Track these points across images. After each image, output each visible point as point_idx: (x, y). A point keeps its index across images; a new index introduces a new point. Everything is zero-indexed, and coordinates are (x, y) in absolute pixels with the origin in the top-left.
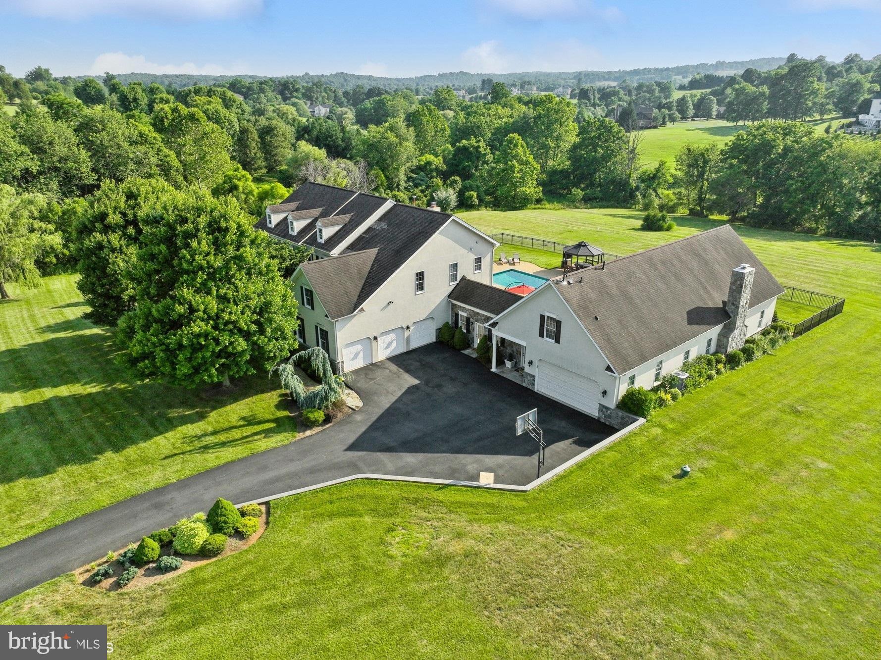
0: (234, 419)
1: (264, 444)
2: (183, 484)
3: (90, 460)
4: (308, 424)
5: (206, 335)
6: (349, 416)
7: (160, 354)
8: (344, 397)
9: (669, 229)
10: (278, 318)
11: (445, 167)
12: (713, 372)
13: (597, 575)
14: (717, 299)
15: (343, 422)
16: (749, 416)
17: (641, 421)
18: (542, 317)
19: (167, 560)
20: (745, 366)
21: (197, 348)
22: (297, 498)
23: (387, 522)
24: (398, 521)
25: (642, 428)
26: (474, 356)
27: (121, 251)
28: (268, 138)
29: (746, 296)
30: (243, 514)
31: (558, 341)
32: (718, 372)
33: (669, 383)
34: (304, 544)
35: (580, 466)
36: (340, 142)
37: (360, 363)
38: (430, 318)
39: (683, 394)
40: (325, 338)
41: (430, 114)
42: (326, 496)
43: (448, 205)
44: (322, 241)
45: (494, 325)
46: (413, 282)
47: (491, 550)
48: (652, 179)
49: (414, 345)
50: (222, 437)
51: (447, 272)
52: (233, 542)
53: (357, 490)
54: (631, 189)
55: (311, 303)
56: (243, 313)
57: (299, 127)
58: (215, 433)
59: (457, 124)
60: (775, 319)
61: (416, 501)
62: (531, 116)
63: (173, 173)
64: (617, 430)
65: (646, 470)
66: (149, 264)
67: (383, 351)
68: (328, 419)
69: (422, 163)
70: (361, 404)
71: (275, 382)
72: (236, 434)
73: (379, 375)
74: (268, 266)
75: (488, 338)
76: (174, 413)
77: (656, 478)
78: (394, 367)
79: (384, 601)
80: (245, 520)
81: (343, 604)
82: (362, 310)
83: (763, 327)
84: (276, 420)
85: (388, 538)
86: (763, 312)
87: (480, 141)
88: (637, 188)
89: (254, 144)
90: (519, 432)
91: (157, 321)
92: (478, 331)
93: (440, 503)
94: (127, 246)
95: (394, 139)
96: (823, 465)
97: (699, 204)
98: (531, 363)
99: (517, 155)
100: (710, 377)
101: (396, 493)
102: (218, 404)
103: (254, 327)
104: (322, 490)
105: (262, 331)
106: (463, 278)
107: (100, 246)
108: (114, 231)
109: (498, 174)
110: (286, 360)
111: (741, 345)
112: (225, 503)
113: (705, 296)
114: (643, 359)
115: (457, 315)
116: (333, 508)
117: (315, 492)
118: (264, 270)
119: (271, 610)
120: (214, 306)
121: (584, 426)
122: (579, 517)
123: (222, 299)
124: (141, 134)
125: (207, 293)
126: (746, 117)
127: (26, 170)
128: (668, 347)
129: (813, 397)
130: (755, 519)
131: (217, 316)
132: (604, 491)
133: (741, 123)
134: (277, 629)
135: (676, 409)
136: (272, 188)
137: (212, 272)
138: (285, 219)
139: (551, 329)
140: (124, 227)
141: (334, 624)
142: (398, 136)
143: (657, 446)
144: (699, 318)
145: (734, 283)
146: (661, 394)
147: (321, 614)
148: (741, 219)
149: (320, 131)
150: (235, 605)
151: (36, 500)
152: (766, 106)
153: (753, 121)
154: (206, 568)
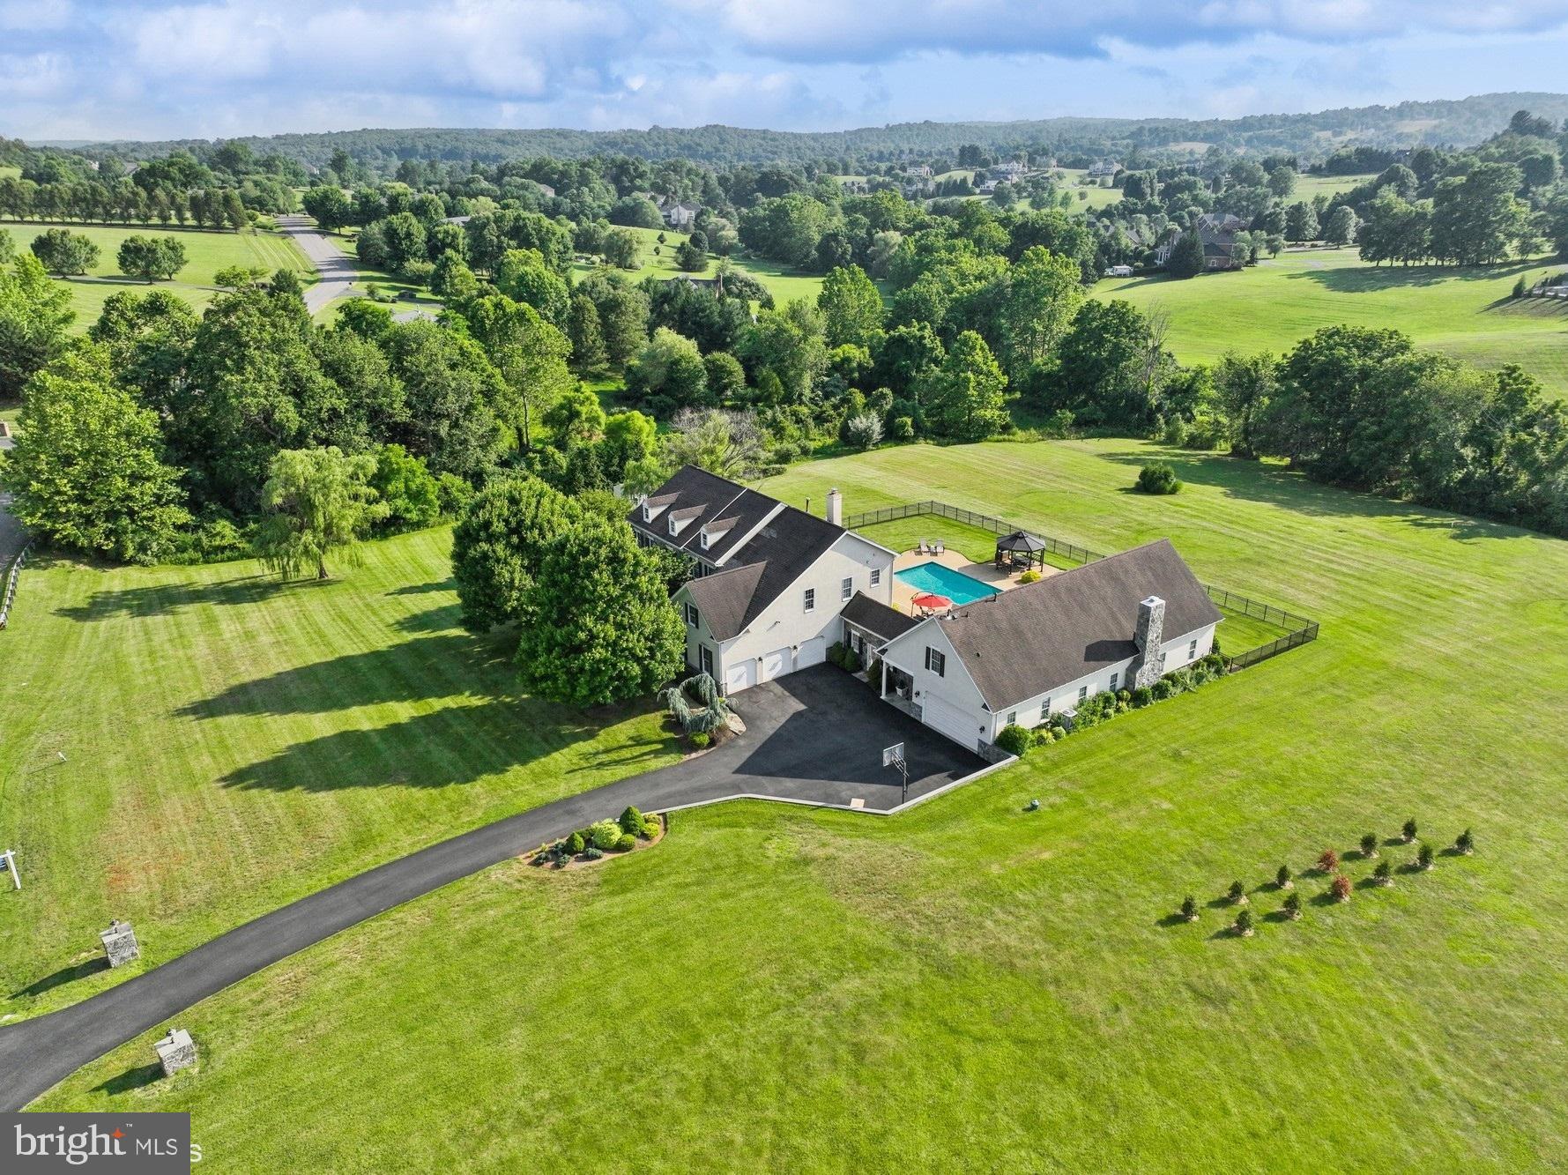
0: (623, 739)
1: (655, 764)
2: (588, 795)
3: (503, 771)
4: (694, 747)
5: (605, 661)
6: (732, 740)
7: (562, 678)
8: (727, 721)
9: (1174, 491)
10: (668, 644)
11: (872, 362)
12: (1111, 711)
14: (1129, 630)
15: (728, 746)
17: (1014, 758)
18: (928, 649)
19: (591, 850)
20: (1154, 706)
21: (596, 672)
22: (689, 811)
23: (766, 833)
24: (774, 832)
25: (1013, 766)
26: (866, 680)
27: (506, 563)
28: (612, 317)
29: (1155, 631)
30: (647, 821)
31: (942, 674)
32: (1118, 710)
33: (1057, 721)
34: (698, 845)
35: (942, 797)
36: (717, 319)
37: (743, 685)
38: (821, 637)
39: (1068, 733)
40: (709, 660)
41: (852, 279)
42: (714, 810)
43: (869, 438)
44: (707, 548)
45: (883, 651)
46: (802, 600)
47: (847, 856)
48: (1183, 393)
49: (802, 665)
50: (614, 756)
51: (840, 588)
52: (641, 841)
53: (740, 807)
54: (1151, 409)
55: (696, 620)
56: (638, 641)
57: (655, 293)
58: (607, 751)
59: (903, 260)
60: (1215, 648)
61: (790, 819)
62: (1009, 282)
63: (499, 398)
64: (989, 764)
65: (1002, 803)
66: (552, 590)
67: (767, 674)
68: (712, 743)
69: (837, 359)
70: (744, 729)
71: (664, 703)
72: (626, 754)
73: (764, 698)
74: (658, 591)
75: (879, 663)
76: (567, 729)
77: (1007, 810)
78: (778, 689)
79: (761, 885)
80: (649, 825)
81: (730, 885)
82: (748, 631)
83: (1197, 657)
84: (661, 742)
85: (766, 845)
86: (1195, 642)
87: (925, 327)
88: (1159, 408)
89: (592, 327)
90: (886, 763)
91: (562, 645)
92: (872, 651)
93: (811, 821)
94: (512, 555)
95: (796, 332)
97: (1246, 439)
98: (918, 694)
99: (972, 364)
100: (1105, 716)
101: (774, 811)
102: (606, 723)
103: (647, 653)
104: (710, 806)
105: (652, 657)
106: (858, 593)
107: (485, 556)
108: (498, 540)
109: (945, 389)
110: (676, 683)
111: (1155, 681)
112: (635, 810)
113: (1113, 627)
114: (1023, 696)
115: (850, 634)
116: (721, 820)
117: (705, 807)
118: (656, 596)
119: (677, 886)
120: (612, 633)
121: (963, 760)
122: (928, 836)
123: (619, 626)
124: (463, 352)
125: (607, 621)
126: (1394, 254)
127: (334, 412)
128: (1054, 684)
129: (1206, 741)
130: (1075, 845)
131: (615, 643)
132: (956, 818)
133: (1386, 263)
134: (683, 898)
135: (1053, 749)
136: (628, 419)
137: (611, 601)
138: (664, 515)
139: (936, 662)
140: (508, 535)
141: (725, 896)
142: (802, 326)
143: (1019, 782)
144: (1100, 653)
145: (1141, 616)
146: (1044, 732)
147: (714, 889)
148: (1303, 465)
149: (687, 301)
150: (650, 882)
151: (467, 802)
152: (1428, 236)
153: (1405, 260)
154: (623, 858)
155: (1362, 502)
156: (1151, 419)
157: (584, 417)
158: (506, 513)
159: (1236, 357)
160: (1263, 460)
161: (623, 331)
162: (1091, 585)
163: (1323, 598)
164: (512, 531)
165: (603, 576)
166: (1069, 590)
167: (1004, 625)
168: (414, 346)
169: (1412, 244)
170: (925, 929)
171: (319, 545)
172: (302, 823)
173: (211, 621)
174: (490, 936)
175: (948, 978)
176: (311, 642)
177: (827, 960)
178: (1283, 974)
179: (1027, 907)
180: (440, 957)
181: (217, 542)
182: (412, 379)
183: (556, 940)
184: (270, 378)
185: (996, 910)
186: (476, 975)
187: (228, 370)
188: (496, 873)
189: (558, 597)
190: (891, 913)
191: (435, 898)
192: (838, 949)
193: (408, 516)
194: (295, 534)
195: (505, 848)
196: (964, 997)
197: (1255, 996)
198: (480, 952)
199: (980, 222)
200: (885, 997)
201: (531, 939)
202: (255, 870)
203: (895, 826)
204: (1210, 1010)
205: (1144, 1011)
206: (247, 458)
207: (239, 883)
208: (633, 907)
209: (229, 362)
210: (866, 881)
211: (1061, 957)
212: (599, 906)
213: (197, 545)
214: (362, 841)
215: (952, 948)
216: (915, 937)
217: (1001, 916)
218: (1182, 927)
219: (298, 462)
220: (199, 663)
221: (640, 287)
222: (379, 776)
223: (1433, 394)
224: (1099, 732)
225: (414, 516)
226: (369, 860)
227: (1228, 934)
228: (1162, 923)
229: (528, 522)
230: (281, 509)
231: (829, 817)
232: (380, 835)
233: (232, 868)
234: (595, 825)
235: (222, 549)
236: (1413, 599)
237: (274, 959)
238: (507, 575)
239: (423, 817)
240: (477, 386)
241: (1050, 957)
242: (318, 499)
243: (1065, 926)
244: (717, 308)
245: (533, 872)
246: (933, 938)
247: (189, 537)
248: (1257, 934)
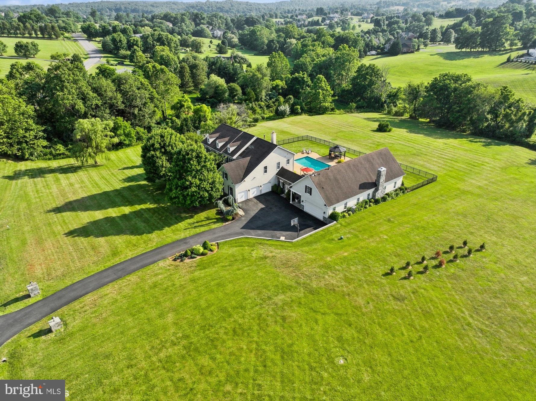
0: (203, 218)
1: (214, 226)
2: (192, 237)
3: (162, 230)
4: (227, 220)
5: (196, 192)
6: (240, 218)
7: (181, 198)
8: (238, 211)
9: (390, 131)
10: (217, 186)
11: (286, 86)
12: (367, 206)
13: (306, 262)
14: (374, 178)
15: (239, 220)
16: (372, 222)
17: (335, 222)
18: (306, 186)
19: (193, 255)
20: (382, 204)
21: (193, 195)
22: (226, 242)
23: (252, 248)
24: (255, 248)
25: (335, 225)
26: (285, 197)
27: (160, 158)
28: (194, 71)
29: (382, 179)
30: (212, 245)
31: (311, 195)
32: (370, 206)
33: (349, 210)
34: (229, 253)
35: (311, 236)
37: (243, 199)
38: (269, 182)
39: (353, 214)
40: (231, 191)
41: (279, 57)
42: (234, 241)
43: (285, 113)
44: (230, 152)
45: (291, 187)
46: (263, 170)
47: (279, 256)
48: (393, 97)
49: (263, 192)
50: (200, 224)
51: (276, 166)
52: (210, 252)
53: (243, 240)
54: (382, 102)
55: (227, 177)
56: (207, 185)
57: (209, 62)
58: (197, 222)
60: (403, 184)
61: (260, 244)
62: (334, 58)
64: (326, 224)
65: (331, 237)
66: (177, 168)
67: (251, 195)
68: (233, 219)
69: (274, 85)
70: (244, 214)
71: (217, 206)
72: (204, 223)
73: (250, 204)
75: (289, 191)
76: (183, 215)
77: (333, 240)
78: (255, 200)
79: (251, 266)
80: (212, 247)
81: (240, 266)
82: (245, 181)
83: (396, 187)
84: (216, 219)
85: (252, 252)
86: (396, 183)
87: (305, 74)
89: (187, 74)
90: (292, 224)
91: (181, 186)
92: (287, 187)
93: (267, 244)
94: (162, 156)
95: (260, 76)
96: (385, 237)
98: (303, 201)
99: (321, 87)
100: (366, 208)
101: (254, 241)
102: (197, 213)
103: (210, 189)
105: (212, 190)
106: (282, 167)
107: (153, 156)
108: (157, 150)
109: (312, 96)
110: (220, 199)
111: (382, 196)
112: (208, 242)
113: (369, 178)
114: (338, 201)
115: (279, 181)
116: (237, 245)
117: (231, 240)
118: (213, 169)
119: (223, 266)
120: (198, 182)
121: (318, 223)
122: (306, 249)
123: (200, 180)
124: (142, 84)
125: (196, 178)
126: (467, 47)
127: (97, 105)
128: (349, 197)
129: (399, 216)
130: (355, 251)
131: (199, 186)
132: (316, 242)
133: (464, 50)
134: (225, 270)
135: (348, 219)
136: (201, 107)
137: (197, 171)
138: (215, 141)
139: (309, 190)
140: (160, 149)
141: (239, 269)
142: (262, 74)
143: (337, 230)
144: (364, 187)
145: (378, 174)
146: (345, 214)
147: (235, 267)
148: (433, 121)
149: (221, 65)
150: (213, 265)
151: (150, 240)
152: (479, 40)
153: (471, 49)
154: (204, 258)
155: (453, 134)
156: (382, 106)
157: (185, 107)
158: (159, 141)
159: (411, 84)
160: (420, 120)
161: (198, 76)
162: (361, 163)
163: (439, 167)
164: (162, 147)
165: (194, 162)
166: (354, 165)
167: (332, 178)
168: (124, 81)
169: (473, 43)
170: (305, 279)
171: (94, 153)
172: (94, 248)
173: (58, 180)
174: (160, 284)
175: (313, 294)
176: (93, 187)
177: (273, 289)
178: (423, 291)
179: (339, 271)
180: (143, 291)
181: (58, 152)
182: (124, 94)
183: (182, 285)
184: (73, 94)
185: (329, 272)
186: (156, 297)
187: (58, 91)
188: (161, 264)
189: (179, 170)
190: (294, 274)
191: (141, 272)
192: (277, 286)
193: (125, 142)
194: (85, 149)
195: (163, 255)
196: (318, 301)
197: (413, 298)
198: (157, 289)
199: (324, 36)
200: (292, 301)
201: (174, 285)
202: (78, 264)
203: (296, 246)
204: (399, 303)
205: (377, 304)
206: (67, 122)
207: (73, 268)
208: (208, 274)
209: (58, 88)
210: (286, 264)
211: (350, 287)
212: (197, 274)
213: (51, 153)
214: (115, 254)
215: (314, 285)
216: (302, 281)
217: (330, 274)
218: (390, 276)
219: (85, 123)
220: (54, 194)
221: (204, 60)
222: (119, 232)
223: (478, 96)
224: (363, 213)
225: (127, 142)
226: (117, 260)
227: (405, 278)
228: (383, 275)
229: (167, 144)
230: (80, 140)
231: (273, 243)
232: (121, 252)
233: (71, 264)
234: (194, 247)
235: (60, 154)
236: (469, 167)
237: (87, 293)
238: (161, 163)
239: (135, 245)
240: (147, 96)
241: (347, 287)
242: (93, 137)
243: (351, 277)
244: (231, 67)
245: (173, 263)
246: (308, 282)
247: (48, 150)
248: (414, 278)
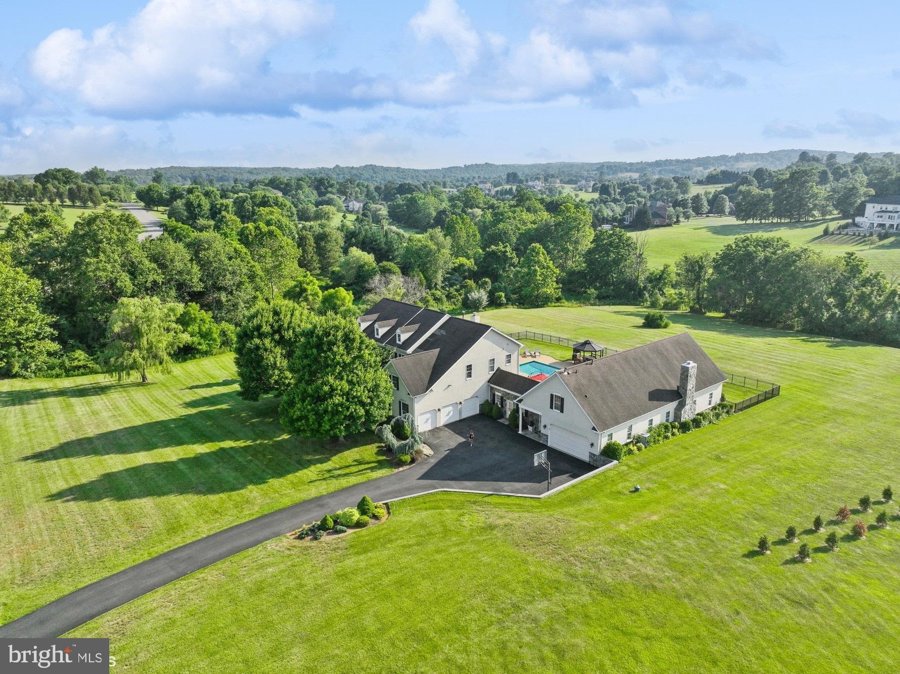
0: (350, 461)
1: (372, 475)
2: (332, 495)
4: (400, 463)
5: (341, 405)
6: (426, 460)
7: (312, 417)
8: (422, 448)
9: (666, 326)
10: (382, 395)
11: (476, 268)
12: (669, 434)
13: (578, 533)
14: (674, 384)
15: (422, 463)
16: (686, 460)
17: (615, 462)
18: (552, 396)
19: (339, 527)
20: (694, 432)
21: (335, 413)
22: (404, 501)
23: (459, 512)
24: (465, 511)
25: (615, 467)
26: (507, 423)
28: (323, 244)
29: (691, 383)
31: (562, 411)
32: (673, 434)
33: (638, 440)
34: (414, 521)
35: (573, 486)
36: (383, 246)
37: (428, 427)
38: (475, 396)
39: (646, 447)
40: (405, 408)
41: (462, 222)
42: (421, 500)
43: (481, 304)
44: (401, 343)
45: (520, 401)
46: (464, 372)
48: (658, 280)
49: (465, 415)
51: (487, 365)
52: (373, 521)
53: (439, 497)
54: (640, 289)
55: (397, 385)
56: (364, 392)
57: (347, 232)
58: (340, 468)
59: (484, 222)
60: (723, 399)
61: (475, 503)
62: (553, 224)
63: (258, 280)
64: (597, 468)
65: (614, 489)
66: (305, 361)
67: (444, 419)
68: (413, 461)
69: (456, 265)
70: (432, 453)
71: (379, 438)
72: (353, 469)
73: (441, 435)
74: (375, 362)
75: (516, 410)
76: (308, 458)
77: (619, 493)
78: (448, 430)
79: (463, 544)
80: (378, 510)
81: (441, 544)
82: (432, 390)
83: (713, 404)
84: (379, 462)
85: (461, 519)
86: (711, 394)
87: (507, 246)
88: (645, 288)
89: (311, 248)
90: (536, 464)
91: (312, 396)
92: (509, 406)
94: (275, 347)
95: (434, 247)
96: (722, 486)
97: (698, 303)
98: (545, 426)
99: (538, 262)
100: (666, 437)
101: (462, 498)
102: (339, 452)
103: (369, 401)
104: (418, 497)
105: (372, 404)
106: (499, 369)
107: (257, 348)
108: (266, 337)
109: (523, 277)
110: (387, 423)
111: (692, 417)
112: (368, 500)
113: (665, 382)
114: (617, 422)
115: (494, 395)
116: (427, 505)
117: (415, 498)
118: (373, 364)
119: (404, 546)
120: (347, 387)
121: (577, 467)
122: (571, 510)
123: (350, 382)
124: (236, 250)
125: (342, 379)
126: (754, 216)
127: (155, 282)
128: (635, 416)
129: (733, 450)
130: (672, 511)
131: (348, 394)
132: (587, 498)
133: (750, 221)
134: (409, 553)
135: (640, 456)
136: (337, 291)
137: (345, 366)
138: (372, 326)
139: (558, 403)
140: (272, 335)
141: (438, 551)
142: (437, 244)
143: (623, 476)
144: (659, 396)
145: (682, 374)
146: (631, 447)
147: (430, 547)
148: (733, 317)
149: (366, 236)
150: (383, 545)
151: (247, 502)
152: (771, 207)
153: (761, 220)
154: (363, 531)
156: (640, 295)
157: (309, 292)
158: (271, 320)
159: (689, 255)
160: (709, 314)
161: (329, 251)
162: (647, 357)
163: (773, 375)
164: (275, 332)
165: (340, 349)
166: (635, 360)
167: (599, 379)
169: (764, 211)
170: (585, 566)
171: (143, 358)
172: (129, 519)
173: (69, 406)
174: (270, 585)
175: (612, 598)
176: (137, 414)
177: (520, 589)
178: (844, 585)
179: (651, 549)
180: (233, 600)
181: (76, 363)
182: (204, 265)
183: (320, 586)
184: (115, 261)
185: (631, 552)
186: (262, 612)
187: (88, 256)
188: (271, 545)
189: (309, 365)
190: (559, 558)
191: (228, 563)
192: (527, 582)
193: (200, 347)
194: (127, 352)
195: (276, 529)
196: (626, 610)
197: (830, 601)
198: (264, 596)
199: (529, 199)
200: (568, 612)
201: (301, 586)
202: (93, 550)
203: (549, 504)
204: (804, 612)
205: (757, 614)
206: (97, 312)
207: (80, 559)
208: (373, 561)
209: (89, 251)
210: (537, 538)
211: (686, 580)
212: (349, 563)
213: (62, 366)
214: (174, 528)
215: (607, 577)
216: (580, 572)
217: (636, 556)
218: (760, 557)
219: (132, 306)
220: (60, 429)
221: (338, 229)
222: (183, 489)
224: (663, 446)
225: (204, 347)
226: (178, 541)
227: (794, 561)
228: (745, 556)
229: (286, 325)
230: (119, 336)
231: (500, 500)
232: (186, 524)
233: (76, 550)
234: (340, 512)
235: (79, 367)
236: (826, 375)
237: (106, 610)
238: (272, 359)
239: (216, 512)
240: (245, 271)
241: (678, 580)
242: (144, 328)
243: (682, 560)
244: (383, 240)
245: (298, 543)
246: (592, 572)
247: (57, 361)
248: (814, 561)
